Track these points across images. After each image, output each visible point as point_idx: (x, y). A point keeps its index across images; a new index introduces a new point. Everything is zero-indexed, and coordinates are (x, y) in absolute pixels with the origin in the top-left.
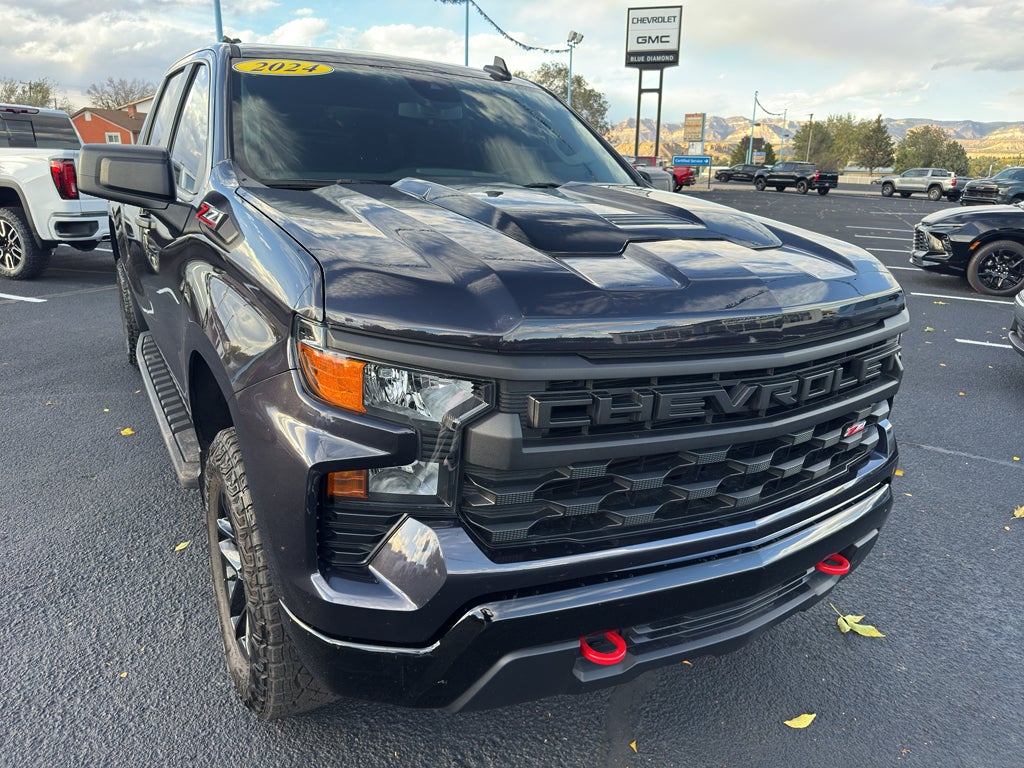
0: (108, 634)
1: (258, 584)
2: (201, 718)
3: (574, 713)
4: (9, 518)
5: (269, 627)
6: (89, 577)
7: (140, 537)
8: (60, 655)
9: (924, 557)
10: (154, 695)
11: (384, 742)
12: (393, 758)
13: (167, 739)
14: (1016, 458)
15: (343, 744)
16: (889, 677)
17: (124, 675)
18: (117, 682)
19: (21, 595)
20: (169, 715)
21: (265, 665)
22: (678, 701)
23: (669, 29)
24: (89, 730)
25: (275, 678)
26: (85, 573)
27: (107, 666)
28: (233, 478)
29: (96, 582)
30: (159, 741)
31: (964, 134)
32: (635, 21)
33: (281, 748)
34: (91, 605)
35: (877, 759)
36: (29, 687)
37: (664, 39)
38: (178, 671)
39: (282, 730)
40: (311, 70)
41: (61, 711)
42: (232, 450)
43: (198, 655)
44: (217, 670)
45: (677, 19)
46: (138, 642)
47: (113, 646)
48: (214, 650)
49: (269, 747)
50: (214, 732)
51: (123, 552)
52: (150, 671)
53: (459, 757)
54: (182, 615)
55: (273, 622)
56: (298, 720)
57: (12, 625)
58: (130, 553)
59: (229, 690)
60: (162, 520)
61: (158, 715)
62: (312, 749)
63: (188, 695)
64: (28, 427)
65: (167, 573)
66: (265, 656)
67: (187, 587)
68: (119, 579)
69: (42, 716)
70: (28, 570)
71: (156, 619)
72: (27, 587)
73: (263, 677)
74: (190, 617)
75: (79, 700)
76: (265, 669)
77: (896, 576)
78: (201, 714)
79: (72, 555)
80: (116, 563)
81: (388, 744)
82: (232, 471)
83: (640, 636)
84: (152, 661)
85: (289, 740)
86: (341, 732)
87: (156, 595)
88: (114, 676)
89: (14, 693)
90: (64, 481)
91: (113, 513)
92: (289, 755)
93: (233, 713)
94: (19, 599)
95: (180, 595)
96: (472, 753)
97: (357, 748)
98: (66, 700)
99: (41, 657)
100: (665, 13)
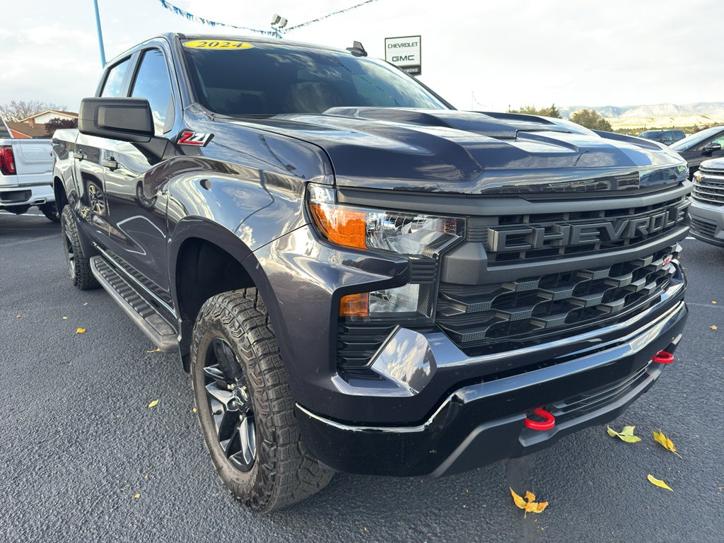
0: (115, 469)
1: (268, 399)
2: (209, 519)
3: (484, 488)
4: (11, 396)
5: (279, 432)
6: (88, 431)
7: (118, 400)
8: (82, 487)
9: (681, 366)
10: (166, 508)
11: (354, 522)
12: (365, 532)
13: (186, 537)
14: (713, 302)
15: (323, 526)
16: (689, 443)
17: (137, 496)
18: (133, 502)
19: (37, 448)
20: (183, 520)
21: (275, 463)
22: (554, 473)
23: (414, 51)
24: (122, 538)
25: (284, 473)
26: (83, 428)
27: (122, 491)
28: (237, 324)
29: (94, 434)
30: (181, 539)
31: (607, 115)
32: (390, 46)
33: (278, 534)
34: (95, 450)
35: (704, 495)
36: (63, 512)
37: (410, 58)
38: (179, 489)
39: (274, 522)
40: (238, 46)
41: (95, 526)
42: (230, 306)
43: (191, 477)
44: (209, 485)
45: (418, 44)
46: (141, 471)
47: (122, 477)
48: (203, 472)
49: (267, 534)
50: (221, 528)
51: (109, 411)
52: (157, 491)
53: (413, 526)
54: (169, 451)
55: (282, 427)
56: (283, 513)
57: (36, 470)
58: (115, 411)
59: (223, 498)
60: (132, 387)
61: (173, 521)
62: (301, 532)
63: (193, 505)
64: (7, 333)
65: (148, 423)
66: (275, 456)
67: (167, 431)
68: (112, 430)
69: (81, 532)
70: (37, 431)
71: (150, 455)
72: (40, 443)
73: (272, 474)
74: (176, 451)
75: (107, 518)
76: (275, 467)
77: (668, 380)
78: (207, 517)
79: (70, 417)
80: (106, 420)
81: (357, 523)
82: (235, 320)
83: (557, 410)
84: (156, 485)
85: (282, 528)
86: (320, 519)
87: (145, 439)
88: (130, 498)
89: (52, 517)
90: (47, 367)
91: (92, 386)
92: (285, 538)
93: (232, 514)
94: (36, 451)
95: (163, 437)
96: (421, 522)
97: (334, 528)
98: (96, 518)
99: (67, 490)
100: (410, 41)
